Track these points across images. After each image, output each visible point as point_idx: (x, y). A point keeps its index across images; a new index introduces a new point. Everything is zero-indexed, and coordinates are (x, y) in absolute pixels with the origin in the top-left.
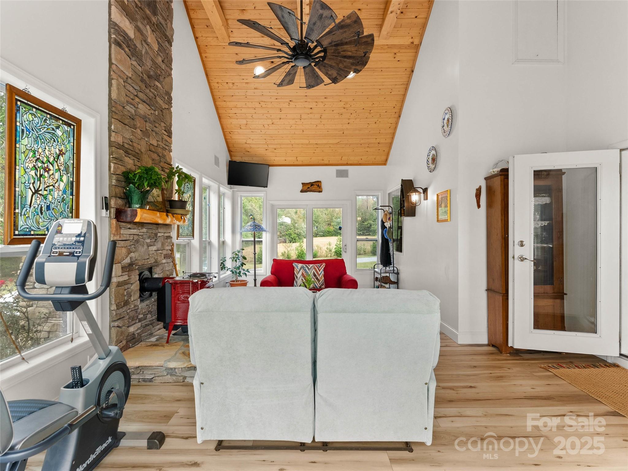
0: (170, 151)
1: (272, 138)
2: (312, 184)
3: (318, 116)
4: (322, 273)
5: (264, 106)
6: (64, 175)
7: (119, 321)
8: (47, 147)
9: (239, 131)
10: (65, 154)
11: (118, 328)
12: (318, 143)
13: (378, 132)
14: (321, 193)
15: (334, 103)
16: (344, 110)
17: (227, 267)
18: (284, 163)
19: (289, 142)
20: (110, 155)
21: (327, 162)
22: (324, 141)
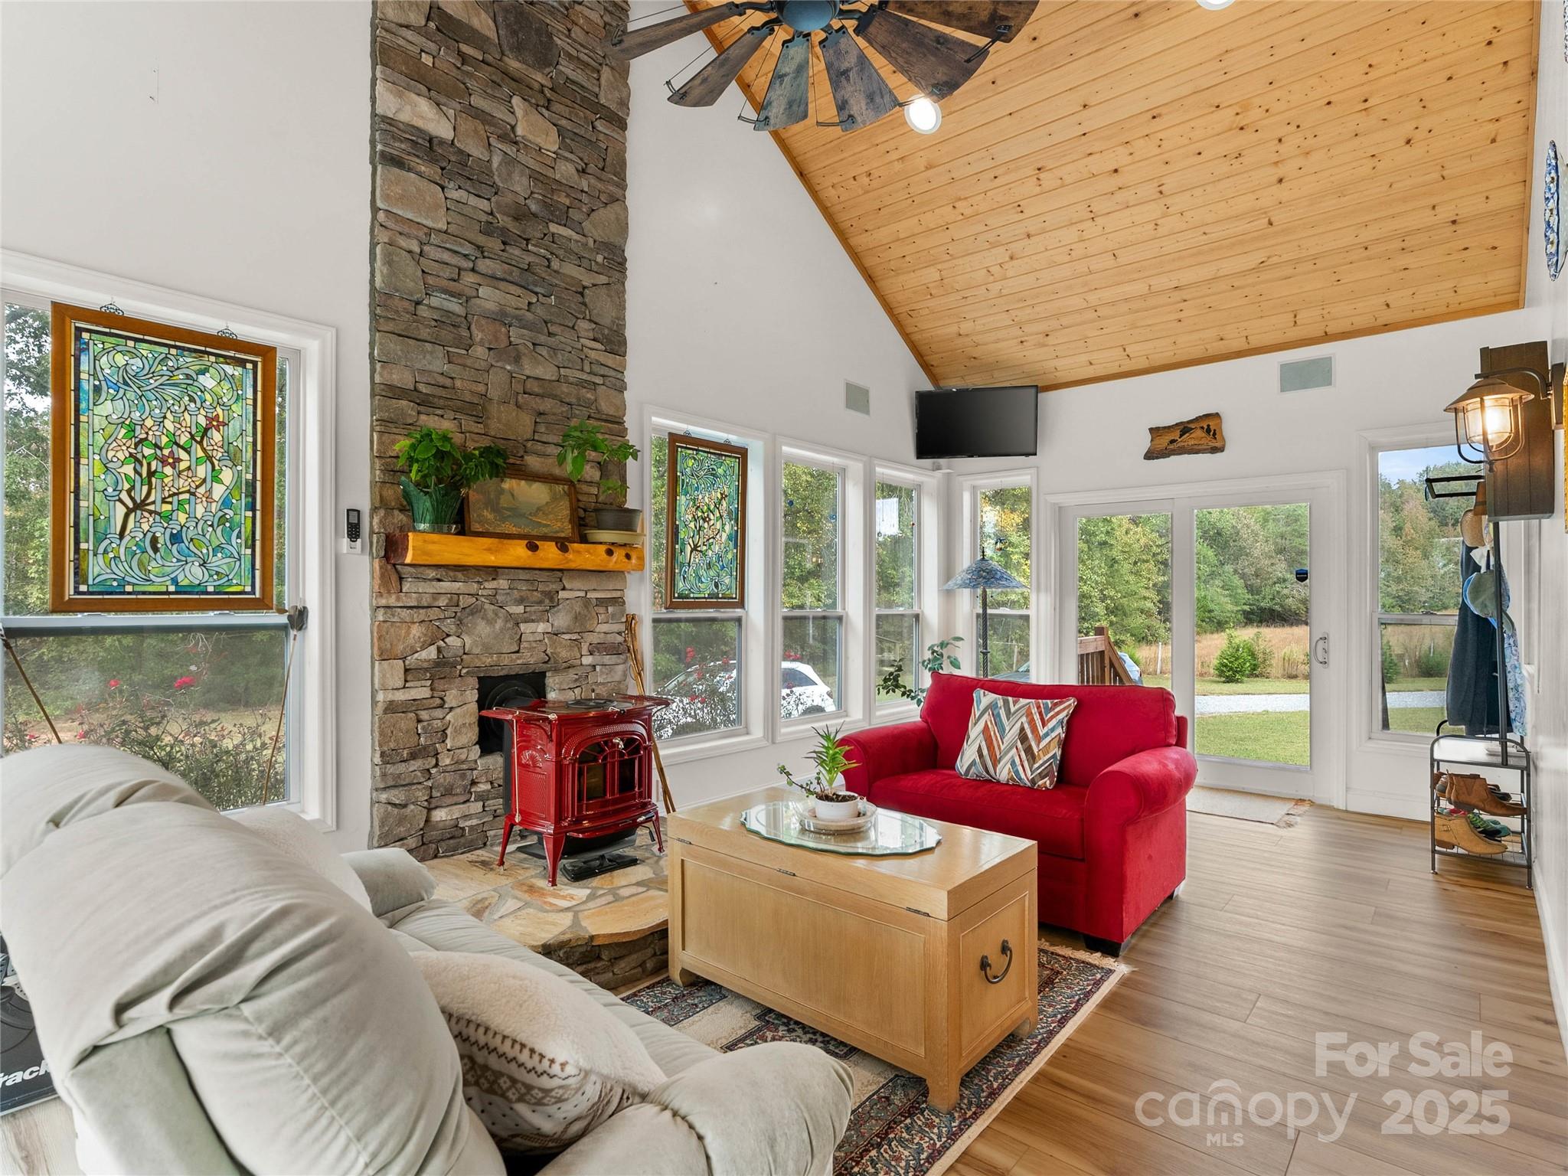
0: (621, 388)
1: (1025, 304)
2: (1185, 428)
3: (1150, 190)
4: (1053, 735)
5: (968, 212)
6: (224, 468)
7: (395, 792)
8: (169, 415)
9: (932, 303)
10: (225, 424)
11: (390, 808)
12: (1183, 282)
13: (1436, 176)
14: (1218, 455)
15: (1192, 124)
16: (1247, 137)
17: (905, 687)
18: (1090, 372)
19: (1085, 305)
20: (372, 416)
21: (1238, 344)
22: (1206, 272)
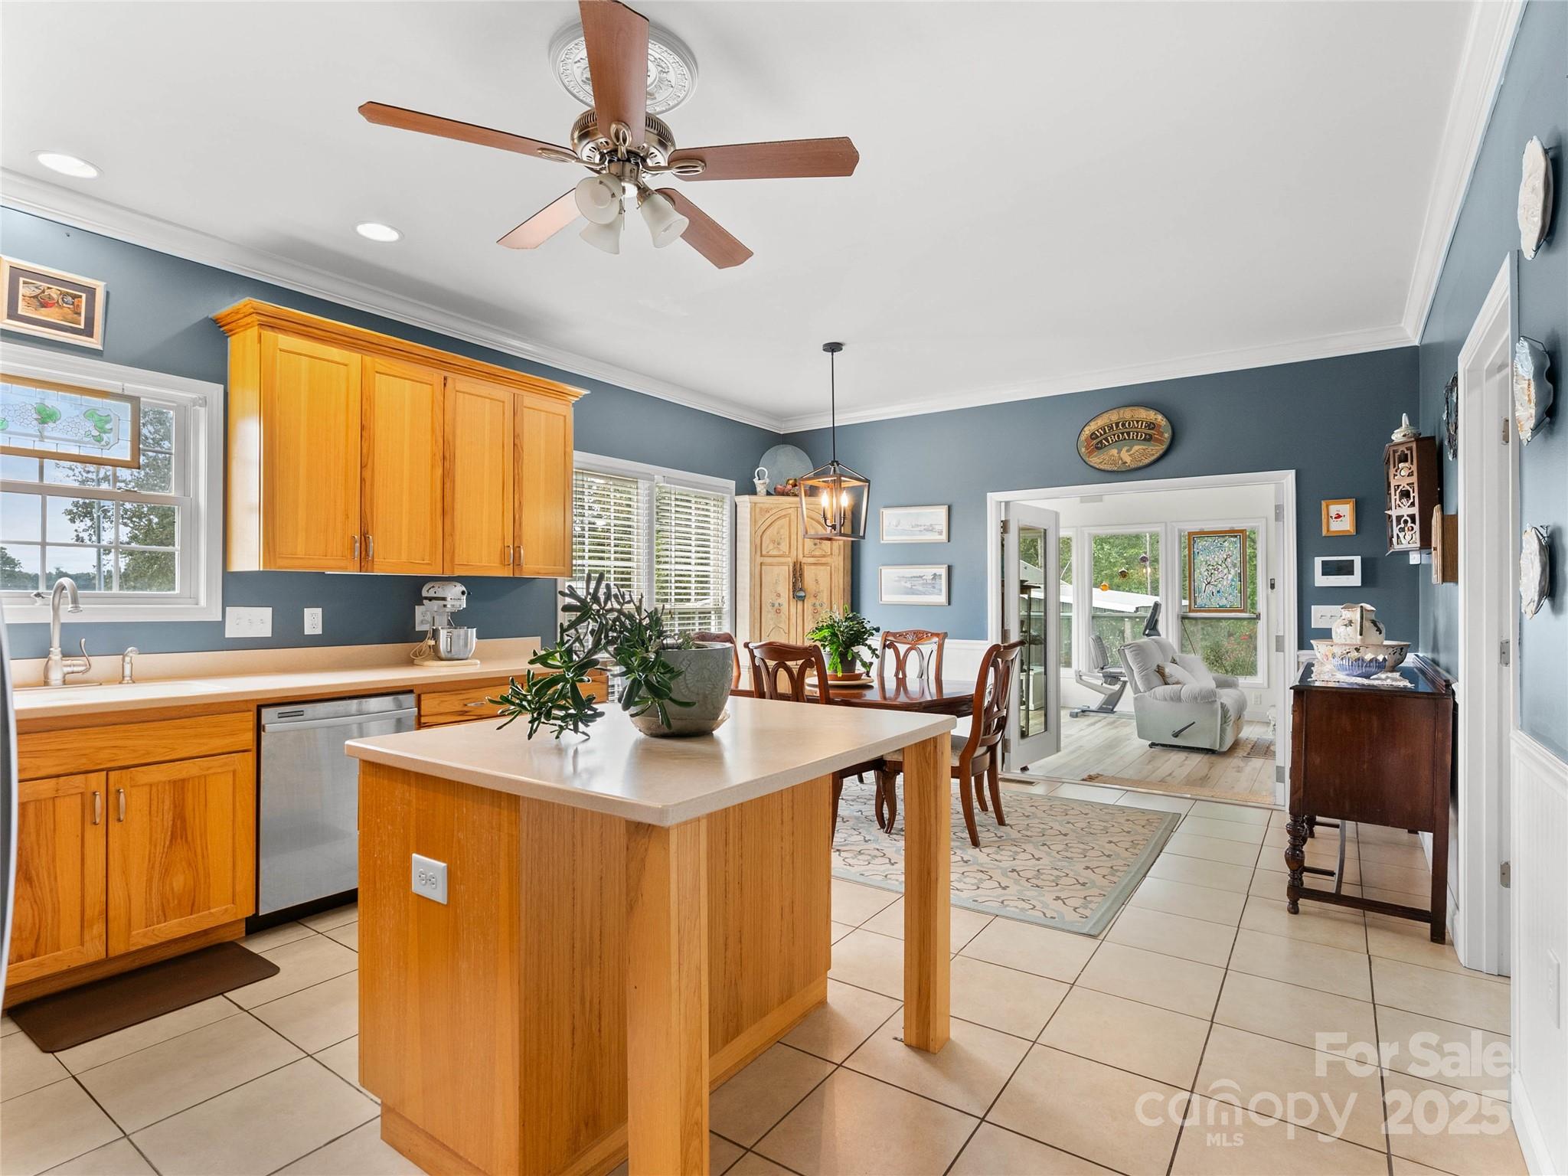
8: (1216, 556)
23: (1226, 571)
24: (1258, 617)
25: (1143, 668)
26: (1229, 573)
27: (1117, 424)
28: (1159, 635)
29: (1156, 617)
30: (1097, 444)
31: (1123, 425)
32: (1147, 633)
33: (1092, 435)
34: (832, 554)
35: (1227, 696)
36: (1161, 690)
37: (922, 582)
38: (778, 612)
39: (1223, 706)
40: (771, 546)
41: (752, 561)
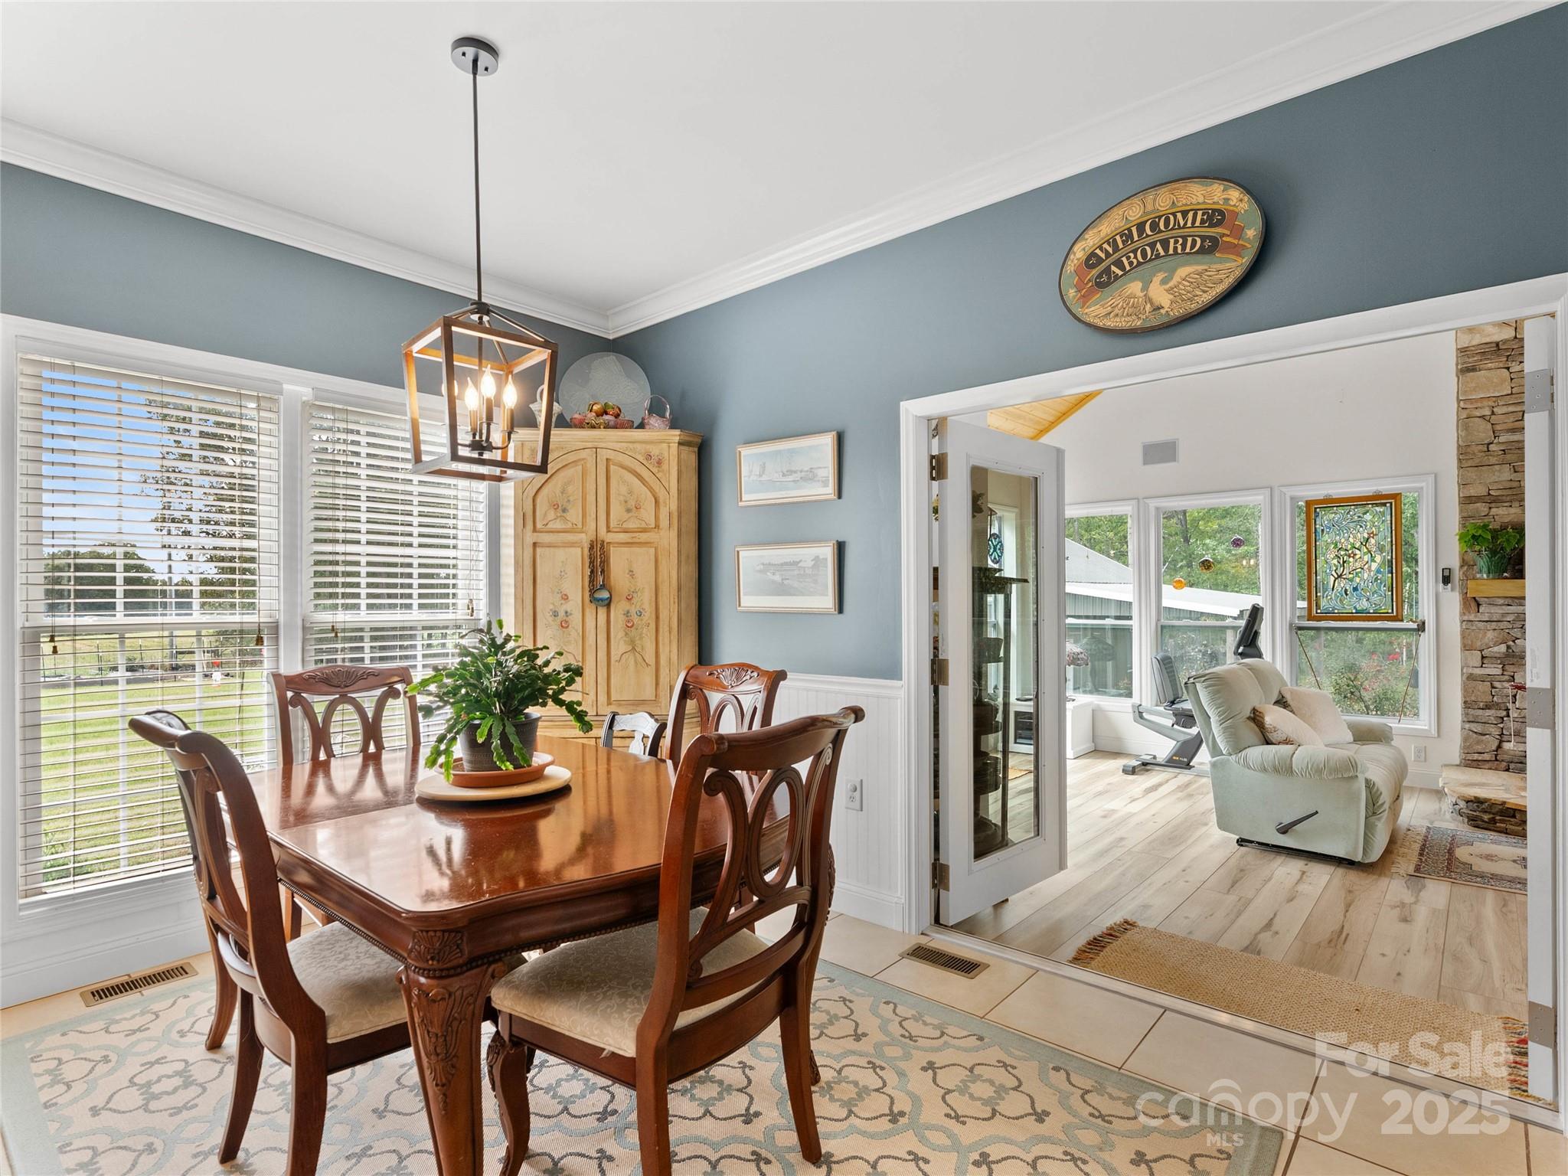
6: (1376, 555)
8: (1351, 535)
10: (1377, 535)
23: (1366, 558)
24: (1422, 627)
25: (1227, 716)
26: (1373, 560)
27: (1141, 227)
28: (1260, 655)
29: (1255, 628)
30: (1100, 276)
31: (1154, 226)
32: (1240, 650)
33: (1089, 258)
34: (657, 526)
35: (1374, 764)
36: (1258, 753)
37: (796, 572)
38: (564, 625)
39: (1369, 785)
40: (552, 515)
41: (519, 538)
